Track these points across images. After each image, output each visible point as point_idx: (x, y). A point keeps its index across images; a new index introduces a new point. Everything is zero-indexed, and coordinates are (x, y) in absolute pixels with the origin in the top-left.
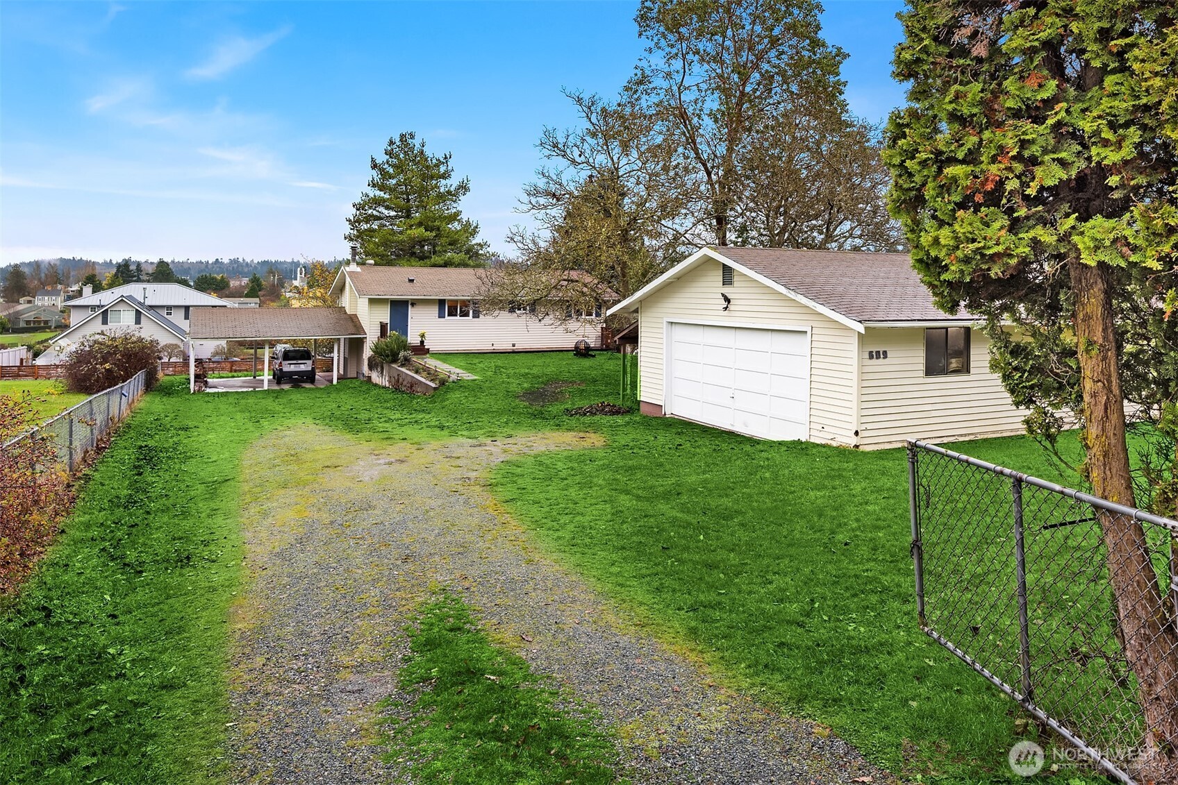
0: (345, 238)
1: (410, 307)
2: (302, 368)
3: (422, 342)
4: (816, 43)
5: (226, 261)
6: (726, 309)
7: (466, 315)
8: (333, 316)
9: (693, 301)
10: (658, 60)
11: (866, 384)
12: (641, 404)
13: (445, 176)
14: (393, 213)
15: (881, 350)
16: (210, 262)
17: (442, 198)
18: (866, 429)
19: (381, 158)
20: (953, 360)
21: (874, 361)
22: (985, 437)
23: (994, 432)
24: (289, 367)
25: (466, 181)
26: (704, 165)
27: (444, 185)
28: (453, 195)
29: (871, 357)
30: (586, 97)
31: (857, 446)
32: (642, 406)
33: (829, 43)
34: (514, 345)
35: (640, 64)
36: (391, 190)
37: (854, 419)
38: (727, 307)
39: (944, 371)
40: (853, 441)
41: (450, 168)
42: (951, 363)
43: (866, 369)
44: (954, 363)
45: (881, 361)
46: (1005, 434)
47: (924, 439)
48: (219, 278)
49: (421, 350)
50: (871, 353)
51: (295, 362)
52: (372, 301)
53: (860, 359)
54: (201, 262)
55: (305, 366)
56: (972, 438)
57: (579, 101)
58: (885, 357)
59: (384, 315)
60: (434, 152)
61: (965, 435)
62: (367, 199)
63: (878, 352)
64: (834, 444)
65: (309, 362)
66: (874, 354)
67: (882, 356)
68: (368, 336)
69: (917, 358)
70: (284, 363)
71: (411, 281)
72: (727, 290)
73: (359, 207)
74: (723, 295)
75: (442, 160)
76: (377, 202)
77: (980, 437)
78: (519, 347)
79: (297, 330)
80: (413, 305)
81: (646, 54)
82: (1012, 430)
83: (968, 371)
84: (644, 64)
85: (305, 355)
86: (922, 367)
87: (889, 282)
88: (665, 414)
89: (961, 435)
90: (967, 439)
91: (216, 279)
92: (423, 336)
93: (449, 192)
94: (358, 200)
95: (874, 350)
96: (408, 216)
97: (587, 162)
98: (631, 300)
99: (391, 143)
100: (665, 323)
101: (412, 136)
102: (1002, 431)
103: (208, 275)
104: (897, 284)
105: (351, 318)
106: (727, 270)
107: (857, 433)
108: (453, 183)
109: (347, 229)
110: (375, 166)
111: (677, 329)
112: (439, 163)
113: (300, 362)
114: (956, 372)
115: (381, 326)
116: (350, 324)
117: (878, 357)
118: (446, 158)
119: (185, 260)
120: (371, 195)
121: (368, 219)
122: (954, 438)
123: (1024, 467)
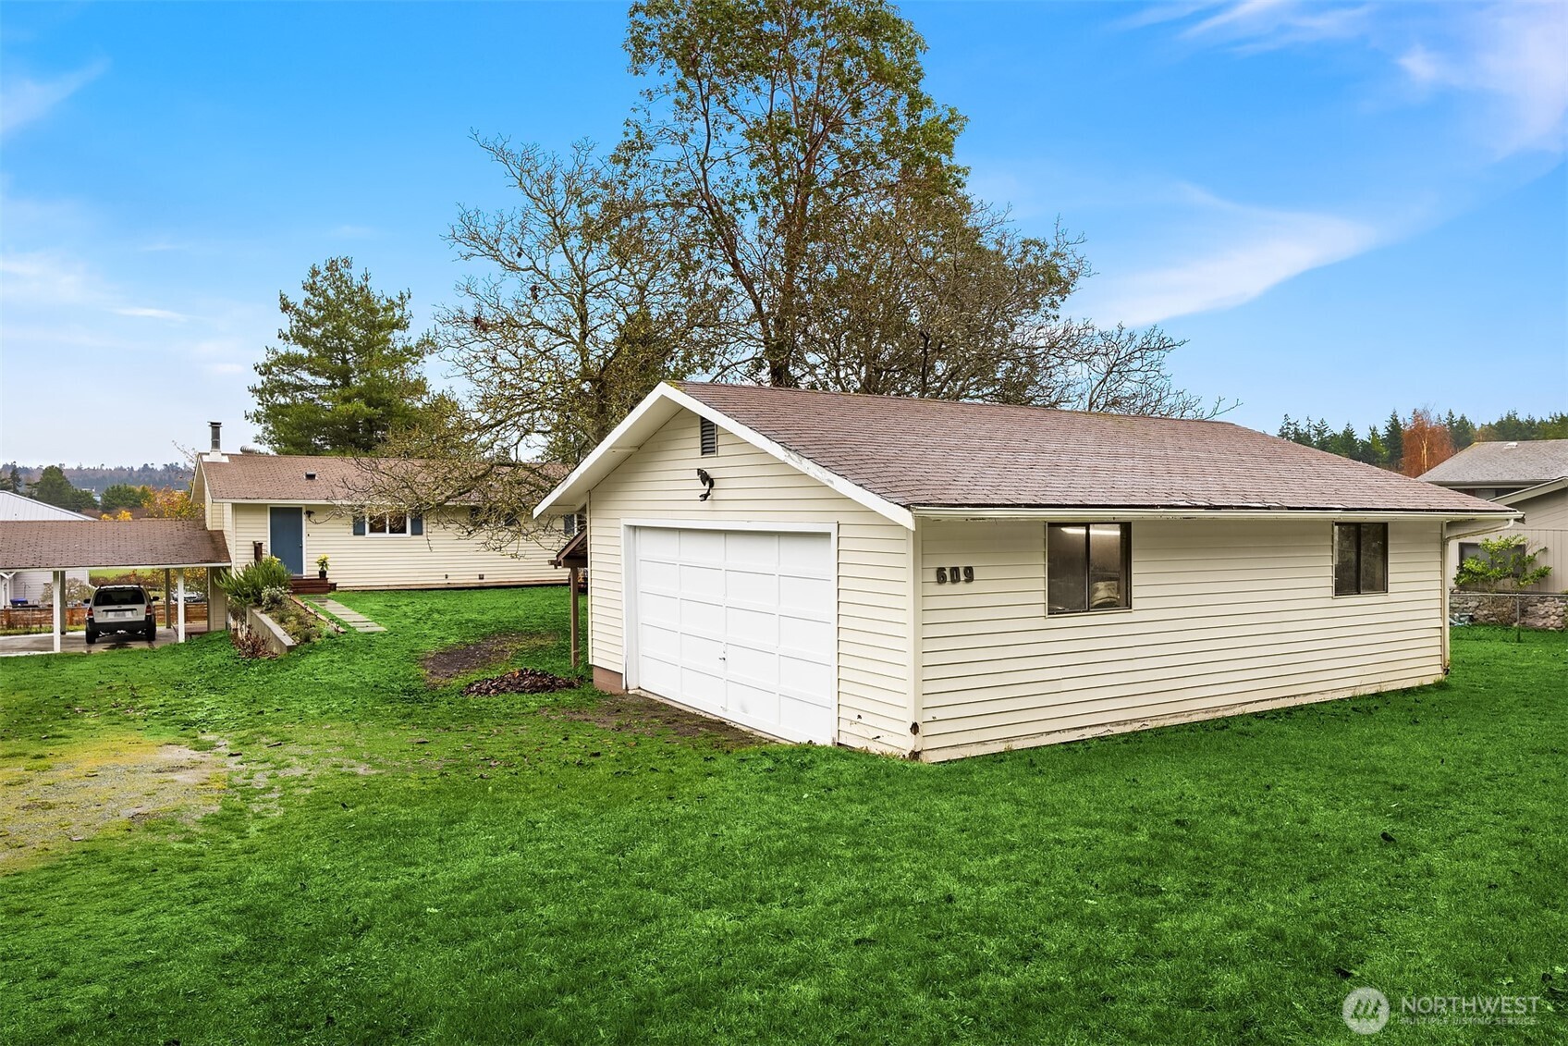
0: (247, 417)
1: (304, 517)
2: (129, 617)
3: (323, 574)
4: (917, 102)
5: (159, 467)
6: (705, 497)
7: (403, 530)
8: (181, 533)
9: (665, 486)
10: (663, 113)
11: (930, 632)
12: (595, 672)
13: (400, 324)
14: (321, 381)
15: (962, 565)
16: (135, 469)
17: (398, 359)
18: (935, 720)
19: (298, 297)
20: (1101, 585)
21: (948, 587)
22: (1161, 723)
23: (1176, 715)
24: (105, 616)
25: (432, 334)
26: (750, 288)
27: (398, 339)
28: (414, 353)
29: (941, 578)
30: (516, 148)
31: (915, 755)
32: (596, 675)
33: (938, 100)
34: (481, 577)
35: (633, 117)
36: (317, 344)
37: (908, 701)
38: (708, 494)
39: (1086, 606)
40: (907, 744)
41: (407, 312)
42: (1097, 590)
43: (931, 603)
44: (1102, 591)
45: (961, 587)
46: (1195, 718)
47: (1048, 733)
48: (139, 490)
49: (321, 586)
50: (940, 571)
51: (115, 607)
52: (236, 507)
53: (920, 582)
54: (121, 469)
55: (136, 614)
56: (1136, 727)
57: (503, 155)
58: (970, 578)
59: (261, 531)
60: (382, 289)
61: (1125, 722)
62: (275, 357)
63: (955, 570)
64: (875, 748)
65: (141, 608)
66: (947, 573)
67: (963, 577)
68: (233, 564)
69: (1032, 582)
70: (96, 609)
71: (311, 477)
72: (707, 464)
73: (266, 370)
74: (700, 471)
75: (397, 301)
76: (293, 362)
77: (1151, 725)
78: (488, 580)
79: (110, 555)
80: (309, 513)
81: (643, 100)
82: (1207, 710)
83: (1129, 605)
84: (640, 117)
85: (136, 597)
86: (1042, 598)
87: (988, 444)
88: (627, 689)
89: (1118, 723)
90: (1128, 729)
91: (133, 491)
92: (323, 563)
93: (408, 350)
94: (262, 359)
95: (948, 565)
96: (346, 383)
97: (534, 268)
98: (565, 488)
99: (315, 273)
100: (622, 527)
101: (347, 263)
102: (1190, 712)
103: (122, 486)
104: (1005, 448)
105: (211, 536)
106: (707, 427)
107: (915, 728)
108: (412, 336)
109: (253, 405)
110: (285, 307)
111: (644, 538)
112: (391, 305)
113: (124, 607)
114: (1107, 605)
115: (256, 549)
116: (208, 546)
117: (955, 580)
118: (401, 298)
119: (97, 466)
120: (282, 352)
121: (283, 388)
122: (1105, 729)
123: (1222, 807)
